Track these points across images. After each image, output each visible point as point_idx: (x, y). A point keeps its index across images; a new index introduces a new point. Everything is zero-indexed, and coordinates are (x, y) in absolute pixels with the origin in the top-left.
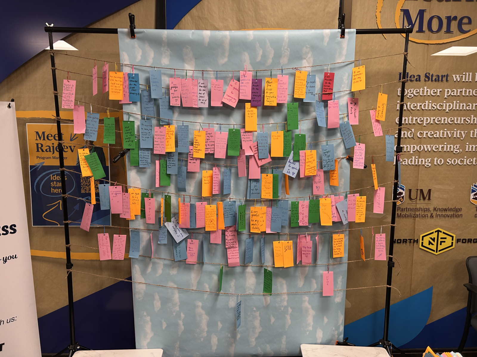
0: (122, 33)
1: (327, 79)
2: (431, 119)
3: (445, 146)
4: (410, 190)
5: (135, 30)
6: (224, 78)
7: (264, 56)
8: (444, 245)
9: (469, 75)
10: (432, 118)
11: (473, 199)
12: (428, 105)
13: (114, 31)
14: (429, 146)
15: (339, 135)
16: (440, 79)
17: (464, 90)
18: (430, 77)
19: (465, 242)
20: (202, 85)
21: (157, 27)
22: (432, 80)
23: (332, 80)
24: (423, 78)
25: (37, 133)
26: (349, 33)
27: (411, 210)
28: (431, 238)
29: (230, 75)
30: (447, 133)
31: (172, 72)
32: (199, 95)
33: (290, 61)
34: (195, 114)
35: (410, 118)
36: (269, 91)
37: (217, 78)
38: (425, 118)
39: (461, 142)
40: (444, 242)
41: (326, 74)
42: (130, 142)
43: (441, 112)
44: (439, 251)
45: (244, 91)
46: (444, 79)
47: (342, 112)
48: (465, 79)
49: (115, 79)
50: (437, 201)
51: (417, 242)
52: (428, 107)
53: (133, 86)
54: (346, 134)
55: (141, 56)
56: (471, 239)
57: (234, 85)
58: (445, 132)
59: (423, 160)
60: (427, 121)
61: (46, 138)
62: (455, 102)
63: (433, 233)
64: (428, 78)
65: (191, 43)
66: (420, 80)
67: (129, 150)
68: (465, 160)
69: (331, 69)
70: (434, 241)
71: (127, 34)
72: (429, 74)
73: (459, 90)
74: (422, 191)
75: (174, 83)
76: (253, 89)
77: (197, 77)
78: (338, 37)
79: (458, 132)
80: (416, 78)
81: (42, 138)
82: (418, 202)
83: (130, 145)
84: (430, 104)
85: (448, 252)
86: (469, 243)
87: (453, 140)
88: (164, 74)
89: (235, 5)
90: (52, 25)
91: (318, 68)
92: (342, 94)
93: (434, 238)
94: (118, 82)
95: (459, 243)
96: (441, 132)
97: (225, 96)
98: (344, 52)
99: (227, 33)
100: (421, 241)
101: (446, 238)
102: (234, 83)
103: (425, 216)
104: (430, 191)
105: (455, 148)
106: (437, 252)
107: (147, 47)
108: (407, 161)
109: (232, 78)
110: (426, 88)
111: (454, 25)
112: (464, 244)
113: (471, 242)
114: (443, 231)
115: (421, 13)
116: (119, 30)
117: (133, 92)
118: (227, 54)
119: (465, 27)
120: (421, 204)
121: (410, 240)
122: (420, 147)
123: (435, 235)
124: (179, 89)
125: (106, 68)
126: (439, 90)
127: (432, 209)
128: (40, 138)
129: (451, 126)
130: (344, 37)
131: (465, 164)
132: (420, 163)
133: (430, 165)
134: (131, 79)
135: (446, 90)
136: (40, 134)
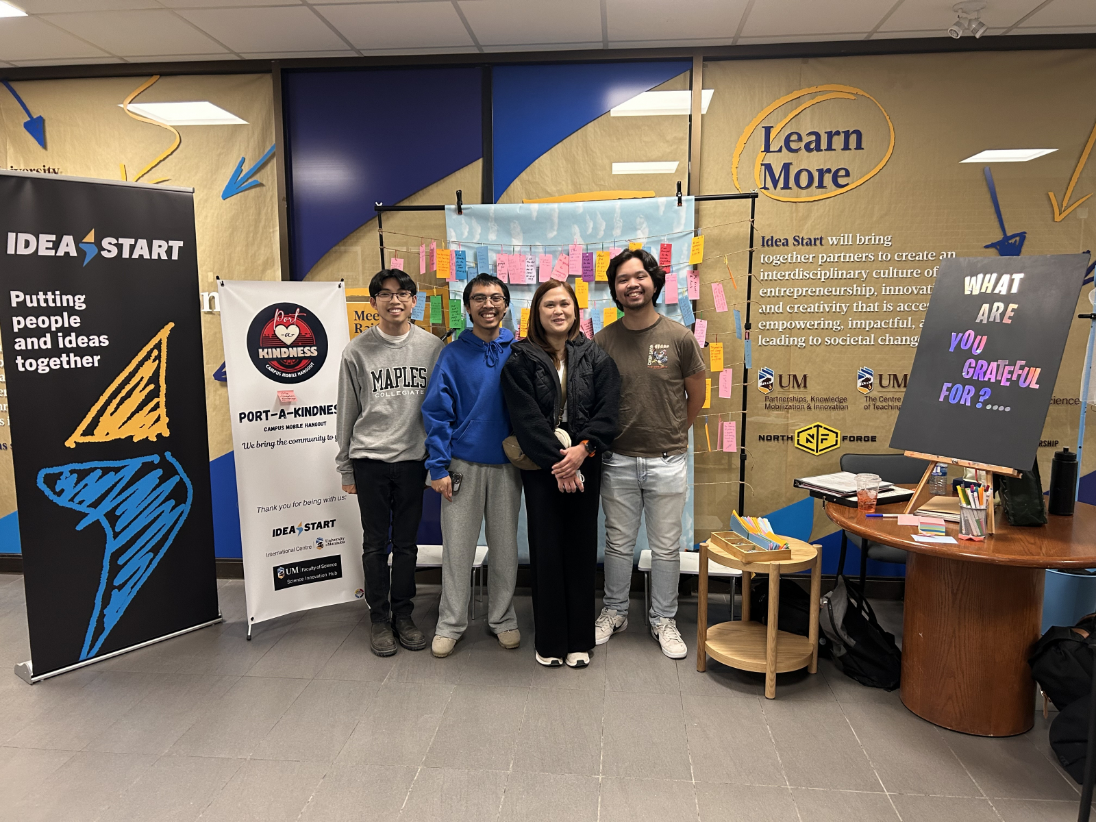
0: (450, 209)
1: (664, 250)
2: (802, 290)
3: (822, 322)
4: (781, 376)
5: (462, 206)
6: (553, 253)
7: (595, 228)
8: (826, 444)
9: (848, 237)
10: (804, 289)
11: (861, 386)
12: (799, 274)
13: (442, 208)
14: (801, 322)
15: (679, 311)
16: (813, 242)
17: (842, 255)
18: (800, 241)
19: (854, 440)
20: (530, 261)
21: (483, 202)
22: (803, 245)
23: (670, 251)
24: (791, 241)
25: (356, 312)
26: (687, 200)
27: (783, 400)
28: (809, 435)
29: (560, 249)
30: (824, 307)
31: (500, 248)
32: (526, 271)
33: (624, 233)
34: (523, 291)
35: (777, 289)
36: (601, 265)
37: (545, 252)
38: (796, 289)
39: (844, 317)
40: (826, 439)
41: (662, 245)
42: (456, 322)
43: (815, 281)
44: (820, 451)
45: (574, 266)
46: (818, 242)
47: (682, 288)
48: (844, 242)
49: (441, 257)
50: (815, 388)
51: (792, 440)
52: (799, 276)
53: (460, 264)
54: (686, 309)
55: (468, 232)
56: (861, 437)
57: (563, 260)
58: (822, 306)
59: (796, 339)
60: (797, 293)
61: (365, 318)
62: (832, 269)
63: (811, 428)
64: (798, 241)
65: (517, 218)
66: (787, 245)
67: (455, 329)
68: (848, 338)
69: (668, 239)
70: (813, 438)
71: (455, 211)
72: (798, 237)
73: (836, 256)
74: (795, 376)
75: (501, 259)
76: (584, 263)
77: (525, 252)
78: (674, 205)
79: (838, 305)
80: (782, 241)
81: (361, 318)
82: (791, 389)
83: (456, 324)
84: (801, 272)
85: (831, 452)
86: (859, 442)
87: (832, 315)
88: (492, 250)
89: (569, 166)
90: (381, 204)
91: (656, 239)
92: (682, 266)
93: (813, 435)
94: (445, 260)
95: (845, 441)
96: (817, 305)
97: (554, 271)
98: (683, 221)
99: (555, 206)
100: (796, 438)
101: (828, 435)
102: (563, 257)
103: (800, 408)
104: (805, 376)
105: (835, 325)
106: (817, 452)
107: (474, 222)
108: (775, 341)
109: (561, 253)
110: (795, 253)
111: (828, 179)
112: (852, 443)
113: (861, 441)
114: (823, 426)
115: (786, 167)
116: (446, 207)
117: (460, 269)
118: (556, 228)
119: (841, 181)
120: (795, 393)
121: (783, 436)
122: (791, 323)
123: (814, 431)
124: (507, 265)
125: (434, 245)
126: (811, 256)
127: (809, 399)
128: (359, 318)
129: (829, 297)
130: (681, 205)
131: (848, 343)
132: (791, 343)
133: (804, 345)
134: (458, 256)
135: (820, 256)
136: (360, 313)
